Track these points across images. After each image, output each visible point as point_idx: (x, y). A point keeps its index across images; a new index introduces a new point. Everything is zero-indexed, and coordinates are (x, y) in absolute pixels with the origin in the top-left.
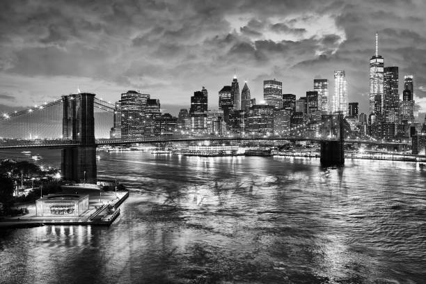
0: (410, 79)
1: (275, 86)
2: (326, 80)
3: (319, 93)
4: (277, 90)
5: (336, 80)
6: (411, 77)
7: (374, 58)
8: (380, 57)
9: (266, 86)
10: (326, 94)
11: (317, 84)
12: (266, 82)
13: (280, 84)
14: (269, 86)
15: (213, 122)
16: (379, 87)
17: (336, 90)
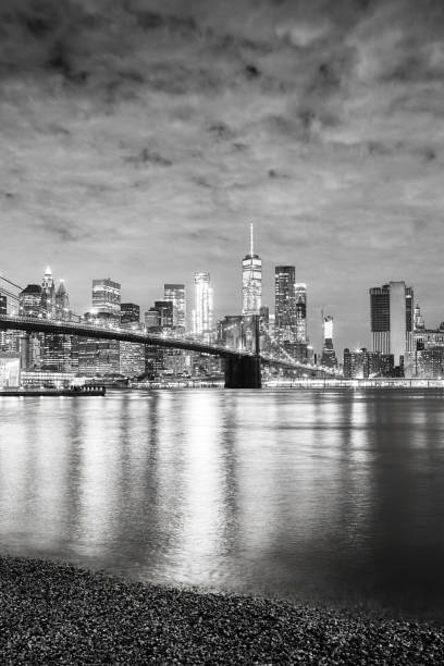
0: (303, 289)
1: (111, 290)
2: (182, 287)
3: (174, 304)
4: (113, 296)
5: (197, 286)
6: (304, 286)
7: (248, 258)
8: (256, 257)
9: (97, 289)
10: (182, 307)
11: (168, 292)
12: (96, 283)
13: (117, 286)
14: (102, 289)
15: (18, 339)
16: (255, 300)
17: (198, 300)
